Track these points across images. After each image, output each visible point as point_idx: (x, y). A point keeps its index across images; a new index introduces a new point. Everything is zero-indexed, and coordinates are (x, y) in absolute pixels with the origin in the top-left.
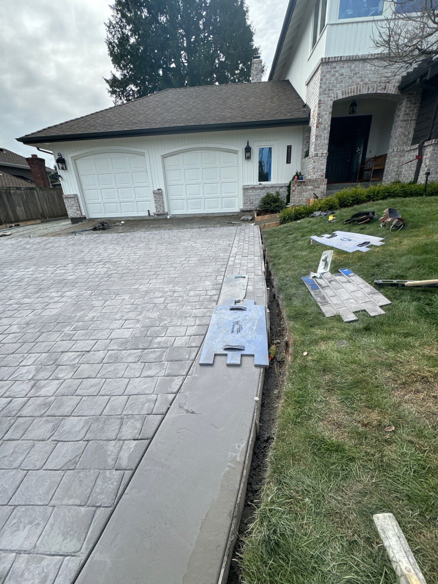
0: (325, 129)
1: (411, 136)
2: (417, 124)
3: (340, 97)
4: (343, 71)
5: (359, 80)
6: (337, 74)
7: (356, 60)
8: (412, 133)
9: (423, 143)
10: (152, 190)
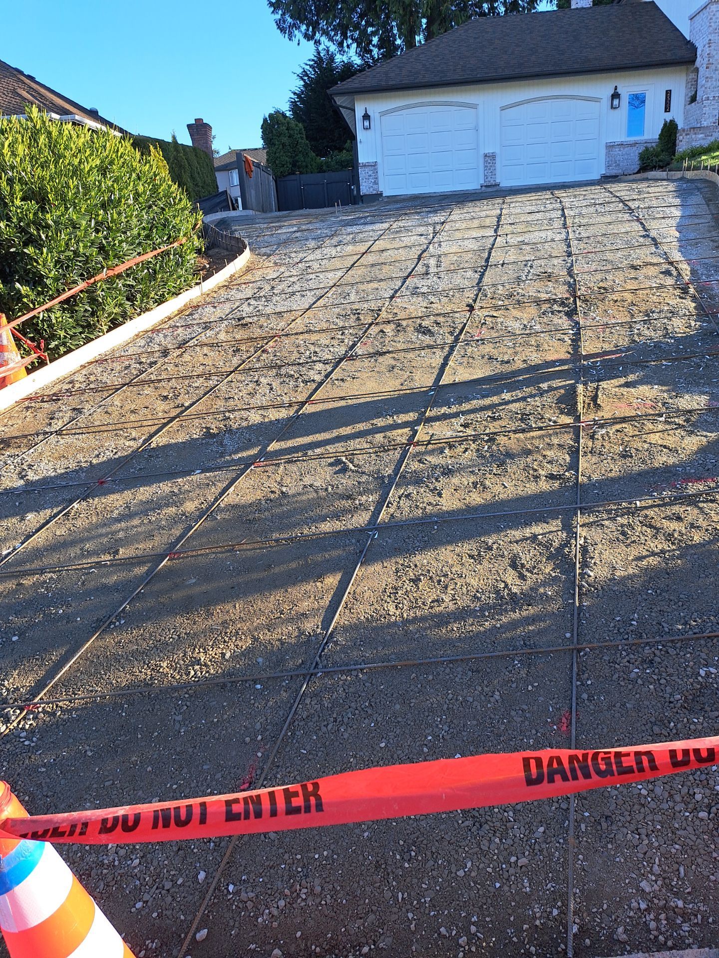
10: (482, 153)
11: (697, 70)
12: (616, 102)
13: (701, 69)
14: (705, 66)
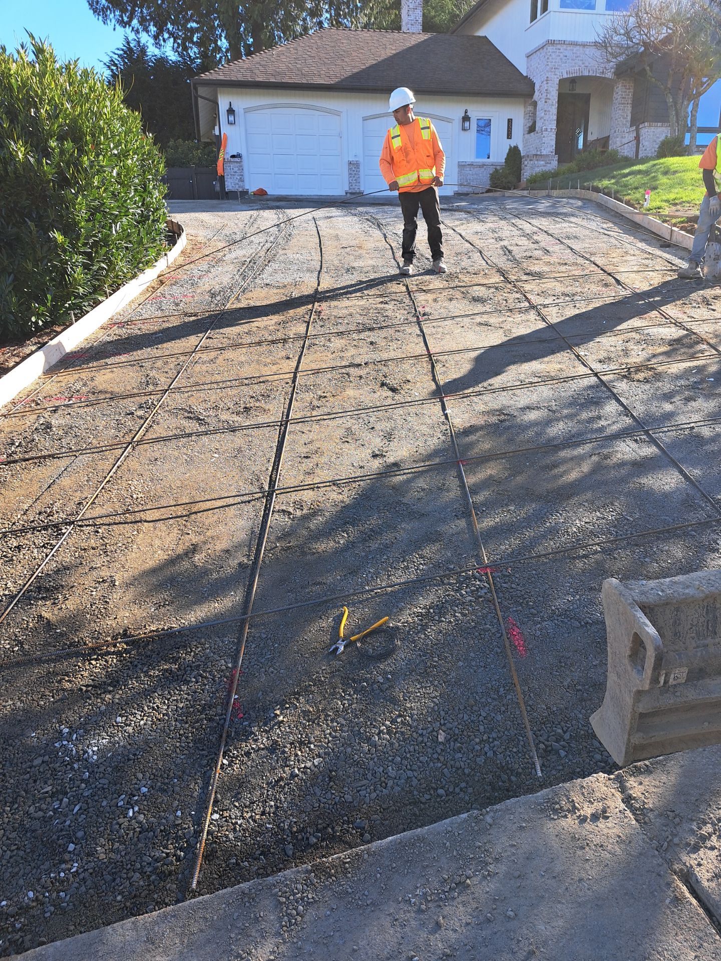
0: (552, 105)
1: (629, 118)
2: (633, 107)
3: (565, 76)
4: (566, 53)
5: (581, 63)
6: (561, 55)
7: (576, 45)
8: (630, 115)
9: (639, 126)
10: (346, 160)
11: (535, 104)
12: (467, 124)
13: (539, 103)
14: (543, 100)
